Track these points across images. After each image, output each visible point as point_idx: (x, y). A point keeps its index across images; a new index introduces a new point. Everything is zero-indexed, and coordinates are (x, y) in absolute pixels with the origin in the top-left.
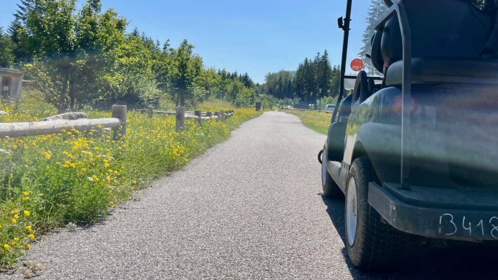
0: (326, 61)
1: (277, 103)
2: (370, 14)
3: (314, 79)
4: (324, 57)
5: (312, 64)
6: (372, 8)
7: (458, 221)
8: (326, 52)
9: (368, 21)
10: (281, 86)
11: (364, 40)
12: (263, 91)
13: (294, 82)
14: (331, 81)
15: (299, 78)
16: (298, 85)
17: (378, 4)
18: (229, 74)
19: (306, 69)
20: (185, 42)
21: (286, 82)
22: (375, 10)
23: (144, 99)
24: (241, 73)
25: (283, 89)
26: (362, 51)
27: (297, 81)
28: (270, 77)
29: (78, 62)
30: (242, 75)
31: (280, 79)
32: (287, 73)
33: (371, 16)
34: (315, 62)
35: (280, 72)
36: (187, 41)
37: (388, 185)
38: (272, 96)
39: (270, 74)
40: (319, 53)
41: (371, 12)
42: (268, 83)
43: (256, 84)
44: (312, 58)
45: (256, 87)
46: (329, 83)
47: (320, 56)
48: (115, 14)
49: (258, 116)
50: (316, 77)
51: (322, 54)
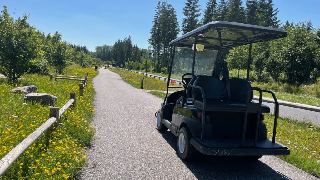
0: (130, 42)
1: (103, 63)
2: (155, 19)
3: (123, 51)
4: (129, 39)
5: (122, 43)
6: (156, 16)
7: (217, 152)
8: (130, 37)
9: (154, 22)
10: (104, 54)
11: (151, 33)
12: (94, 56)
13: (112, 52)
14: (133, 52)
15: (115, 50)
16: (114, 54)
17: (159, 14)
18: (75, 46)
19: (119, 45)
20: (57, 33)
21: (107, 52)
22: (157, 17)
23: (40, 66)
24: (82, 46)
25: (105, 55)
26: (150, 38)
27: (114, 52)
28: (98, 48)
29: (20, 56)
30: (82, 47)
31: (104, 50)
32: (108, 47)
33: (155, 20)
34: (124, 42)
35: (104, 46)
36: (58, 32)
37: (197, 139)
38: (99, 59)
39: (98, 46)
40: (126, 37)
41: (155, 18)
42: (97, 52)
43: (90, 52)
44: (122, 40)
45: (91, 54)
46: (132, 54)
47: (127, 39)
48: (35, 29)
49: (98, 74)
50: (124, 50)
51: (128, 38)
